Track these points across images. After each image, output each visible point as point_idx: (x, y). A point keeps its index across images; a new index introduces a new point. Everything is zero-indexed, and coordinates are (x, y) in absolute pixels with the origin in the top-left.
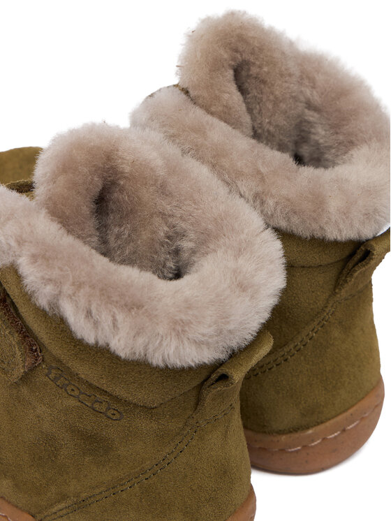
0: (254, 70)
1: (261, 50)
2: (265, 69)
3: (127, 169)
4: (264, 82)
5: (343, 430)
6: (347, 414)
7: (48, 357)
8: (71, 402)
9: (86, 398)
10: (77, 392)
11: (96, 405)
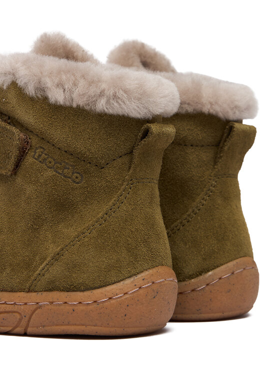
5: (233, 273)
6: (234, 262)
7: (34, 141)
8: (50, 173)
9: (59, 166)
10: (53, 163)
11: (66, 171)
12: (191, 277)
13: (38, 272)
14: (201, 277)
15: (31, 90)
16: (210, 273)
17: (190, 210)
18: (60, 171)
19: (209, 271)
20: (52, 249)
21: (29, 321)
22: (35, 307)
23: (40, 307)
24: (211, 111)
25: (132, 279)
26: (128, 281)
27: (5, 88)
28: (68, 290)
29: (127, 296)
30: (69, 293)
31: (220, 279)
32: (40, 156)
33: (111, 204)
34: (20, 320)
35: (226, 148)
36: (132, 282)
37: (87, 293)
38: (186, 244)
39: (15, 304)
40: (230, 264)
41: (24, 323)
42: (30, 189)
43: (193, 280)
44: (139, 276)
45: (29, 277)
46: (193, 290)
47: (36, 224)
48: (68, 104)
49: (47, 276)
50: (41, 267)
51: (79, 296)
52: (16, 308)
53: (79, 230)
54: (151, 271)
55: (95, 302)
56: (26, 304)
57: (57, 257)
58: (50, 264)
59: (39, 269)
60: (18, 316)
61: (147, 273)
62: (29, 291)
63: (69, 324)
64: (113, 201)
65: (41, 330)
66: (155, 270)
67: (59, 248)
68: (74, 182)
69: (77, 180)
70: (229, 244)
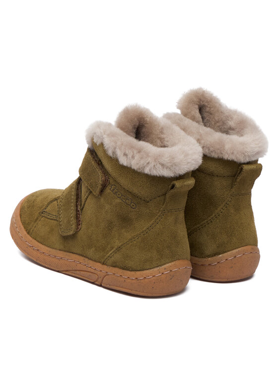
0: (208, 109)
1: (210, 101)
2: (212, 109)
3: (148, 120)
4: (211, 114)
5: (235, 257)
6: (237, 250)
7: (111, 181)
8: (118, 201)
9: (124, 197)
10: (120, 195)
11: (127, 201)
12: (209, 256)
13: (108, 255)
14: (215, 257)
15: (110, 153)
16: (221, 256)
17: (214, 215)
18: (124, 201)
19: (220, 254)
20: (117, 243)
21: (103, 280)
22: (105, 274)
23: (108, 275)
24: (229, 159)
25: (158, 268)
26: (156, 269)
27: (98, 145)
28: (123, 268)
29: (154, 278)
30: (124, 271)
31: (226, 260)
32: (113, 190)
33: (151, 223)
34: (98, 278)
35: (238, 180)
36: (158, 270)
37: (133, 273)
38: (208, 236)
39: (95, 269)
40: (235, 251)
41: (100, 280)
42: (107, 207)
43: (209, 259)
44: (163, 267)
45: (104, 256)
46: (209, 265)
47: (110, 226)
48: (129, 166)
49: (113, 258)
50: (111, 252)
51: (129, 273)
52: (96, 272)
53: (132, 235)
54: (170, 264)
55: (137, 278)
56: (101, 271)
57: (119, 249)
58: (115, 252)
59: (109, 253)
60: (97, 277)
61: (168, 265)
62: (103, 264)
63: (122, 287)
64: (152, 222)
65: (108, 286)
66: (173, 263)
67: (120, 244)
68: (132, 208)
69: (133, 207)
70: (235, 239)
